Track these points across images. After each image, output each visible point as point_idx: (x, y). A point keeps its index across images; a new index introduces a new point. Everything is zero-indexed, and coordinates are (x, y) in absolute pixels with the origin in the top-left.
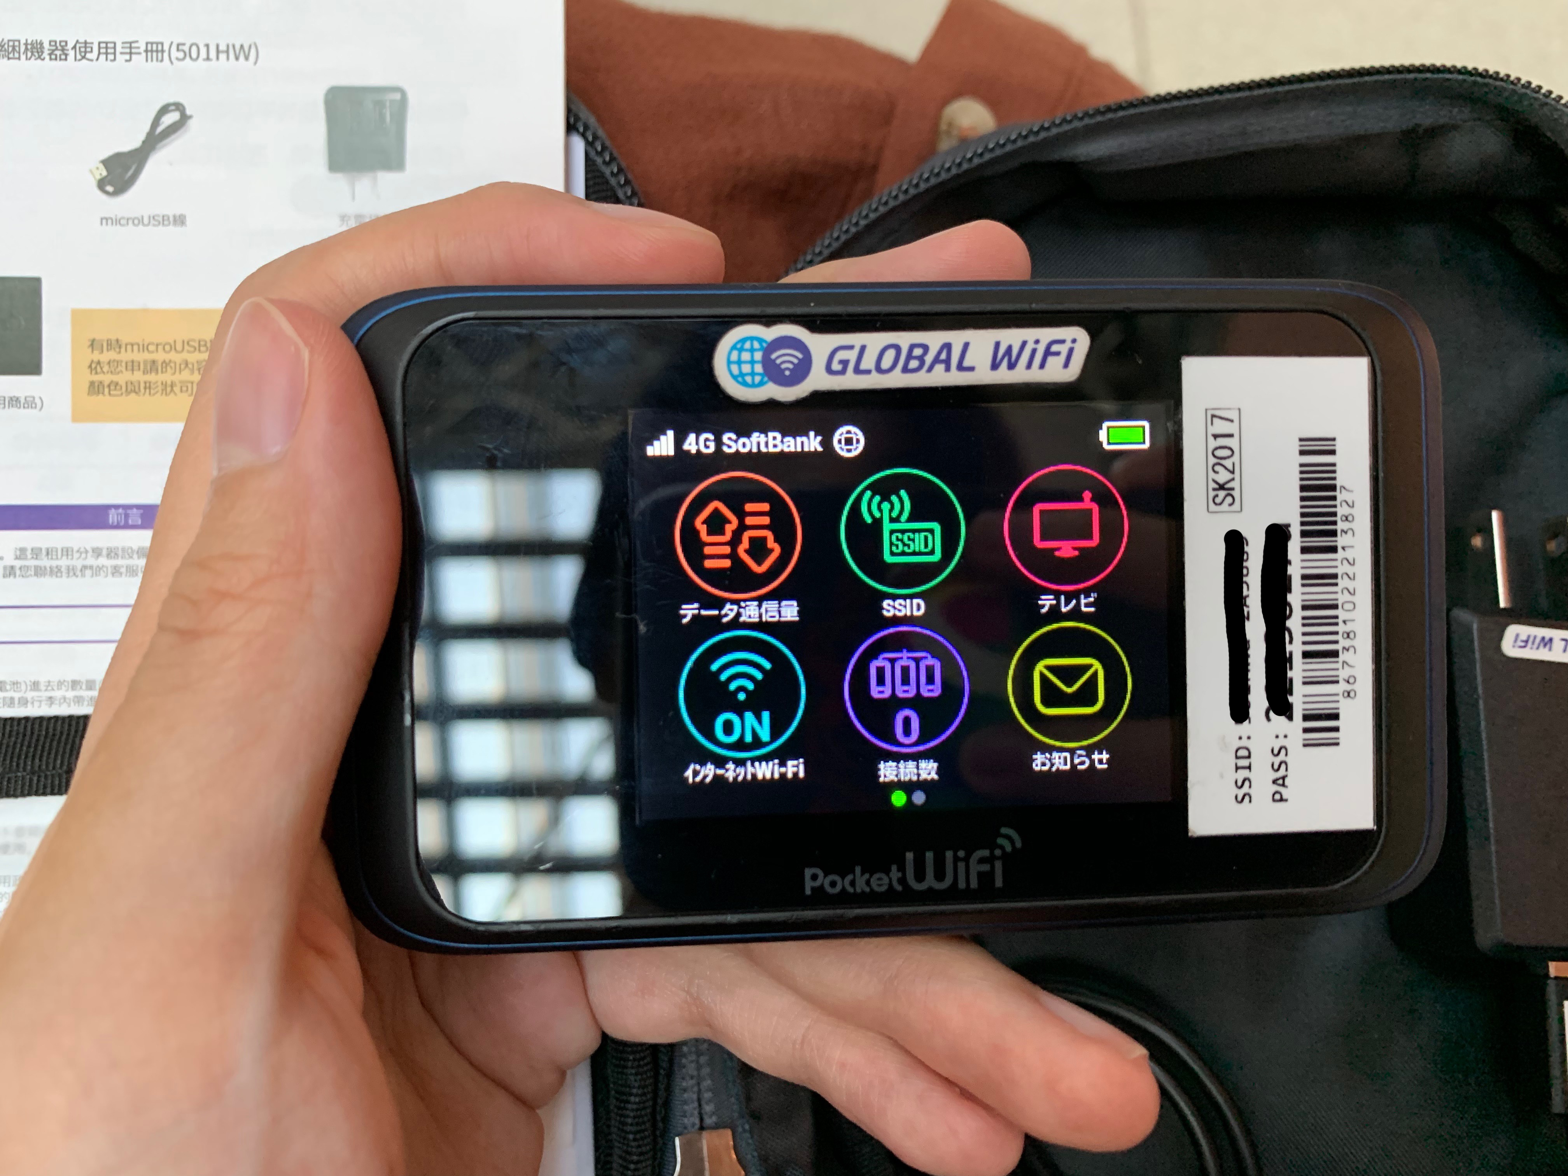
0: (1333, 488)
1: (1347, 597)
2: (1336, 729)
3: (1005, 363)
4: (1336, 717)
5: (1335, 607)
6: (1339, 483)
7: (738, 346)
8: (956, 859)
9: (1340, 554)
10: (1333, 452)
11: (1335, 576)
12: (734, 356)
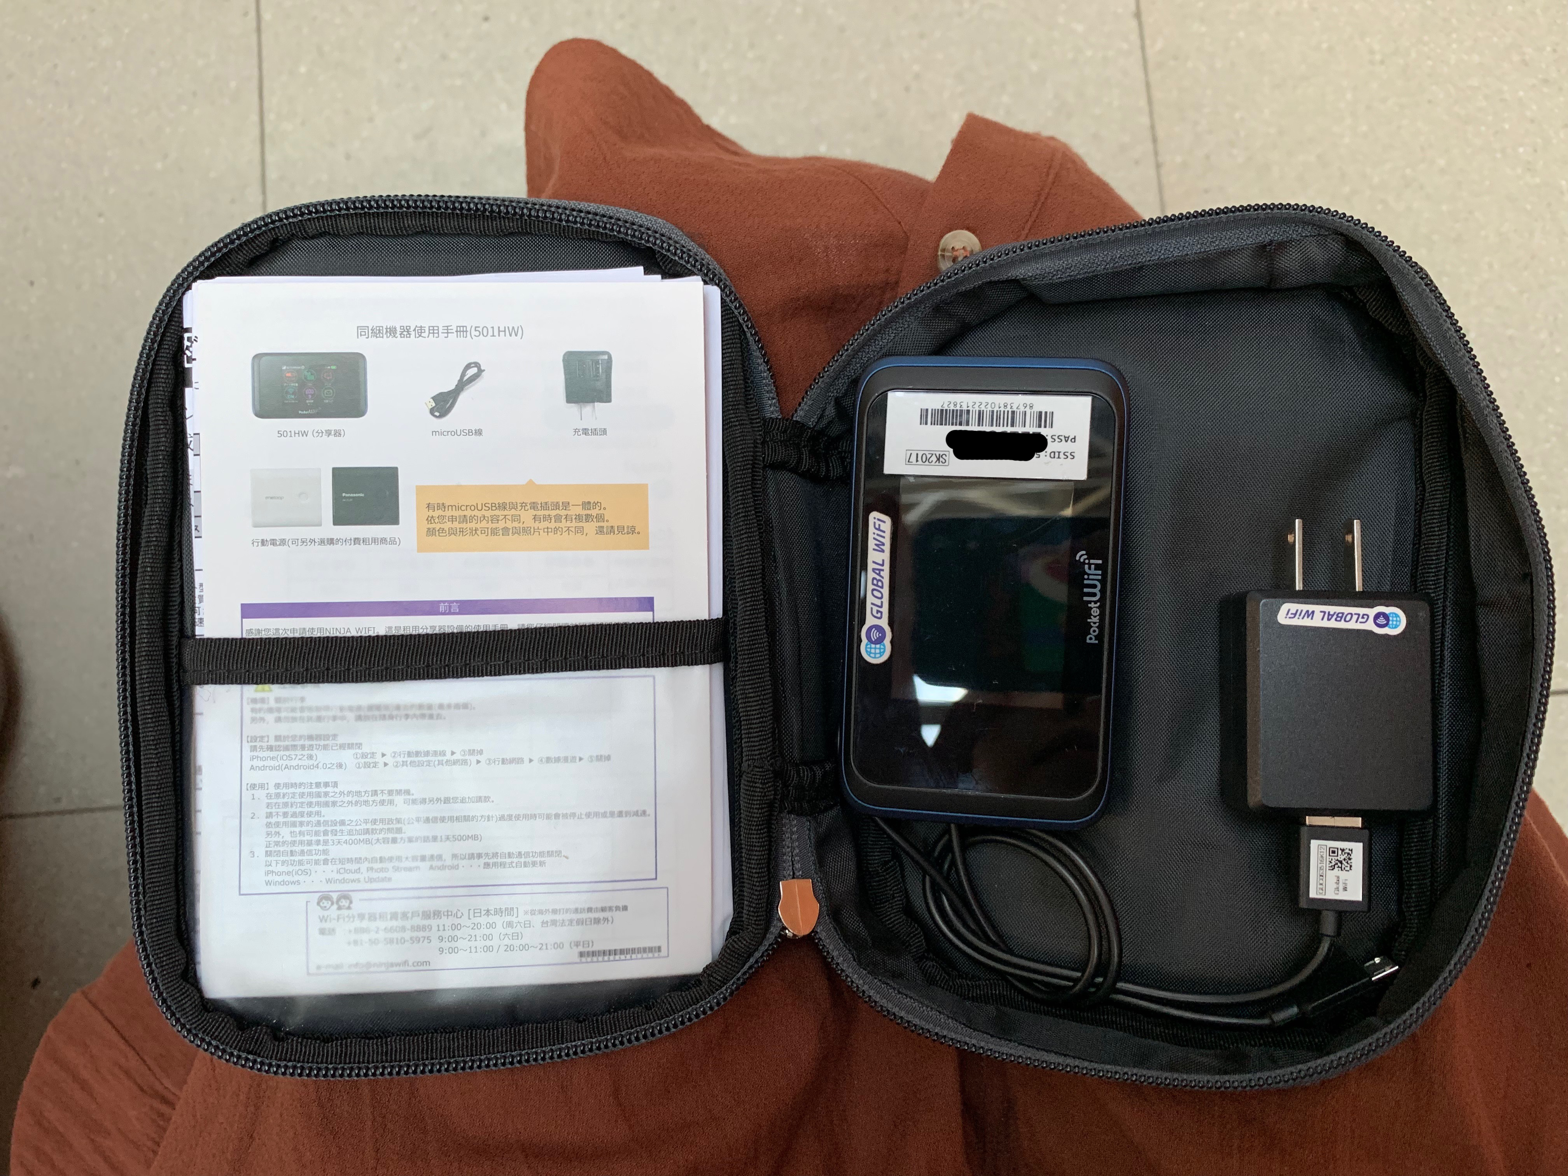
0: (942, 410)
1: (989, 406)
2: (1046, 413)
3: (882, 547)
4: (1040, 413)
5: (993, 412)
6: (940, 408)
7: (869, 653)
8: (1088, 579)
9: (970, 408)
10: (927, 410)
11: (980, 412)
12: (872, 655)
